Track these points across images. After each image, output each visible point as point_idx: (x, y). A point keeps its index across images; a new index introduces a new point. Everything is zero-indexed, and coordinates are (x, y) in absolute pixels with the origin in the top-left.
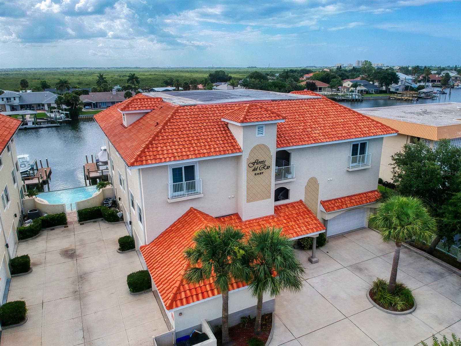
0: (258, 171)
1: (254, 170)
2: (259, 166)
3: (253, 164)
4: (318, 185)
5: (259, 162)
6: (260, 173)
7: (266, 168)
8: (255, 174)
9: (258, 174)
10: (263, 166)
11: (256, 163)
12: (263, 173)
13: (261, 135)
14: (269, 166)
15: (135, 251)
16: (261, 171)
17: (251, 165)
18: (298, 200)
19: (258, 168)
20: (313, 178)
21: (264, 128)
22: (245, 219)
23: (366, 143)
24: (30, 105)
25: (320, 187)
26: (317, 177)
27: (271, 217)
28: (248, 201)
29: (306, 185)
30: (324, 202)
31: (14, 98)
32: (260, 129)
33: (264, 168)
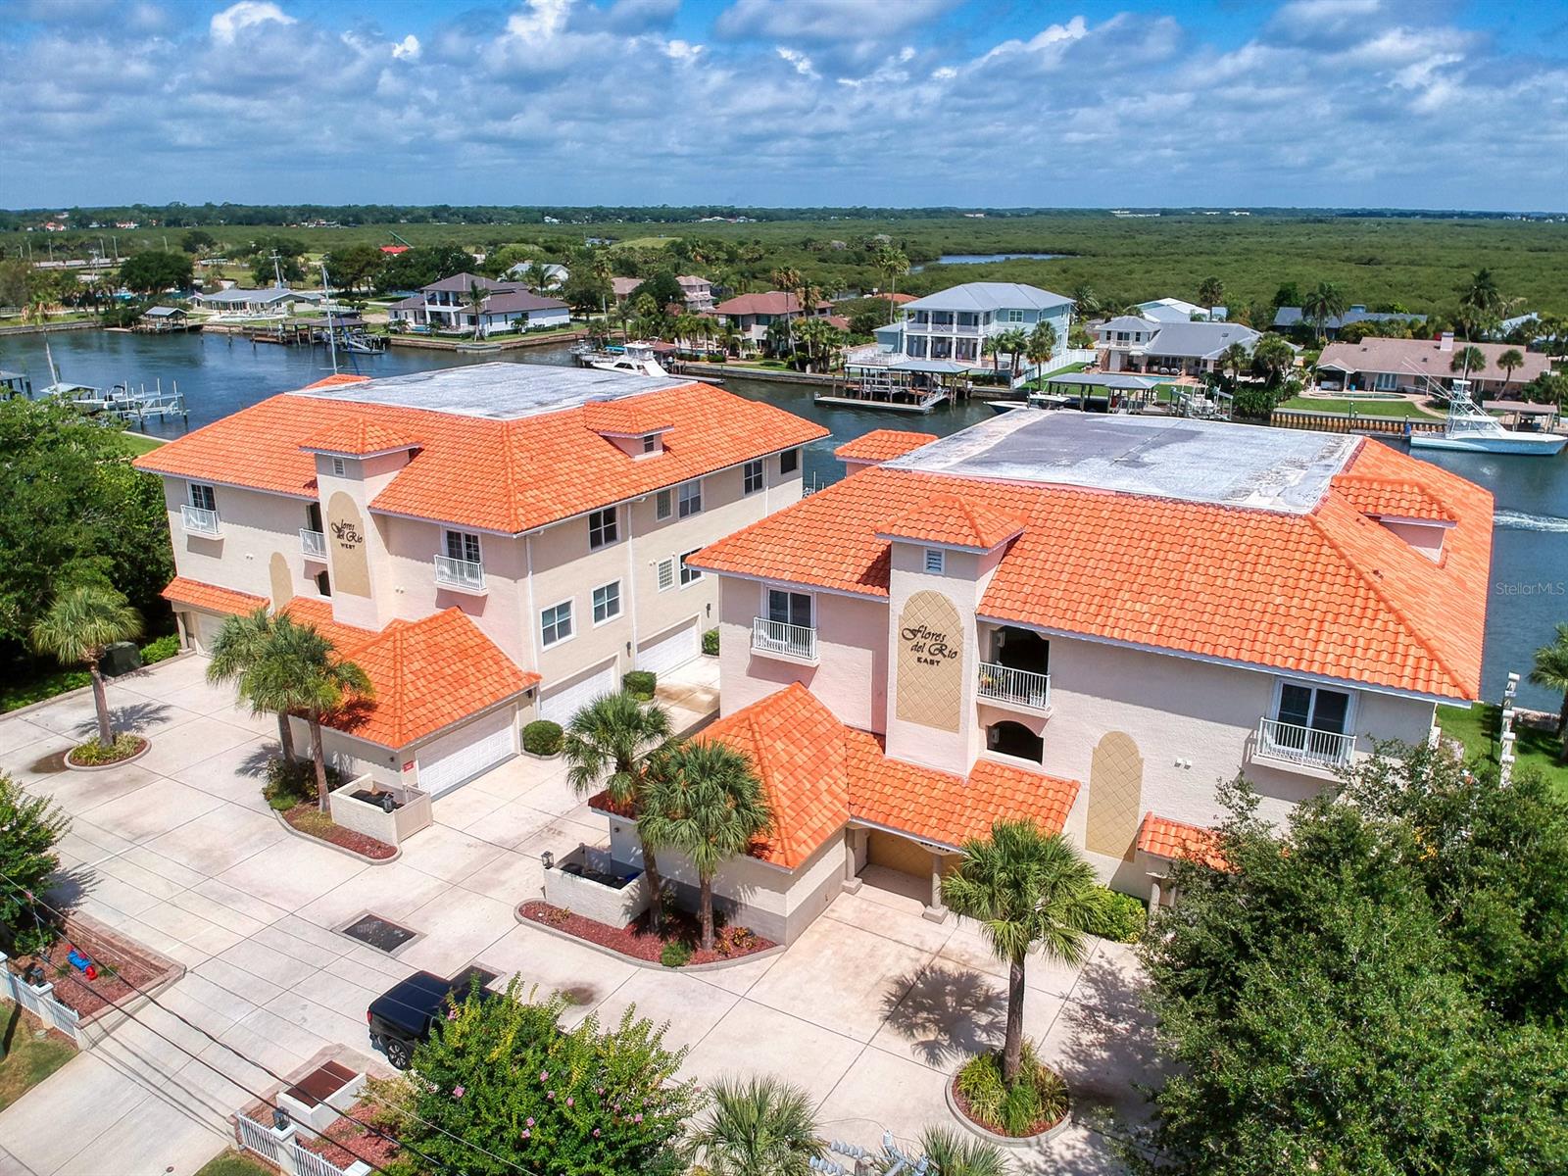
1: (917, 648)
2: (929, 642)
3: (914, 632)
5: (929, 634)
6: (932, 662)
7: (946, 652)
8: (919, 659)
9: (926, 661)
10: (939, 647)
11: (919, 635)
12: (938, 662)
13: (938, 572)
14: (958, 653)
16: (935, 658)
17: (909, 634)
19: (927, 647)
20: (1120, 735)
21: (943, 555)
22: (891, 752)
23: (1346, 697)
24: (1174, 359)
25: (1147, 773)
26: (1134, 738)
27: (951, 780)
28: (901, 716)
29: (1096, 746)
30: (1157, 821)
31: (1138, 334)
32: (934, 559)
33: (941, 651)
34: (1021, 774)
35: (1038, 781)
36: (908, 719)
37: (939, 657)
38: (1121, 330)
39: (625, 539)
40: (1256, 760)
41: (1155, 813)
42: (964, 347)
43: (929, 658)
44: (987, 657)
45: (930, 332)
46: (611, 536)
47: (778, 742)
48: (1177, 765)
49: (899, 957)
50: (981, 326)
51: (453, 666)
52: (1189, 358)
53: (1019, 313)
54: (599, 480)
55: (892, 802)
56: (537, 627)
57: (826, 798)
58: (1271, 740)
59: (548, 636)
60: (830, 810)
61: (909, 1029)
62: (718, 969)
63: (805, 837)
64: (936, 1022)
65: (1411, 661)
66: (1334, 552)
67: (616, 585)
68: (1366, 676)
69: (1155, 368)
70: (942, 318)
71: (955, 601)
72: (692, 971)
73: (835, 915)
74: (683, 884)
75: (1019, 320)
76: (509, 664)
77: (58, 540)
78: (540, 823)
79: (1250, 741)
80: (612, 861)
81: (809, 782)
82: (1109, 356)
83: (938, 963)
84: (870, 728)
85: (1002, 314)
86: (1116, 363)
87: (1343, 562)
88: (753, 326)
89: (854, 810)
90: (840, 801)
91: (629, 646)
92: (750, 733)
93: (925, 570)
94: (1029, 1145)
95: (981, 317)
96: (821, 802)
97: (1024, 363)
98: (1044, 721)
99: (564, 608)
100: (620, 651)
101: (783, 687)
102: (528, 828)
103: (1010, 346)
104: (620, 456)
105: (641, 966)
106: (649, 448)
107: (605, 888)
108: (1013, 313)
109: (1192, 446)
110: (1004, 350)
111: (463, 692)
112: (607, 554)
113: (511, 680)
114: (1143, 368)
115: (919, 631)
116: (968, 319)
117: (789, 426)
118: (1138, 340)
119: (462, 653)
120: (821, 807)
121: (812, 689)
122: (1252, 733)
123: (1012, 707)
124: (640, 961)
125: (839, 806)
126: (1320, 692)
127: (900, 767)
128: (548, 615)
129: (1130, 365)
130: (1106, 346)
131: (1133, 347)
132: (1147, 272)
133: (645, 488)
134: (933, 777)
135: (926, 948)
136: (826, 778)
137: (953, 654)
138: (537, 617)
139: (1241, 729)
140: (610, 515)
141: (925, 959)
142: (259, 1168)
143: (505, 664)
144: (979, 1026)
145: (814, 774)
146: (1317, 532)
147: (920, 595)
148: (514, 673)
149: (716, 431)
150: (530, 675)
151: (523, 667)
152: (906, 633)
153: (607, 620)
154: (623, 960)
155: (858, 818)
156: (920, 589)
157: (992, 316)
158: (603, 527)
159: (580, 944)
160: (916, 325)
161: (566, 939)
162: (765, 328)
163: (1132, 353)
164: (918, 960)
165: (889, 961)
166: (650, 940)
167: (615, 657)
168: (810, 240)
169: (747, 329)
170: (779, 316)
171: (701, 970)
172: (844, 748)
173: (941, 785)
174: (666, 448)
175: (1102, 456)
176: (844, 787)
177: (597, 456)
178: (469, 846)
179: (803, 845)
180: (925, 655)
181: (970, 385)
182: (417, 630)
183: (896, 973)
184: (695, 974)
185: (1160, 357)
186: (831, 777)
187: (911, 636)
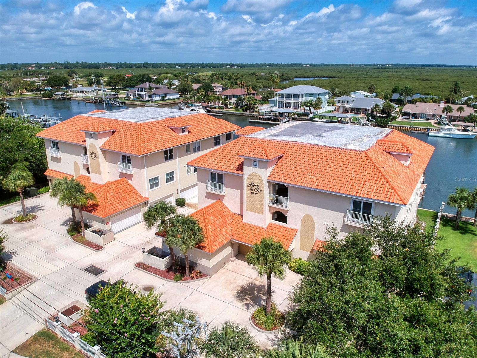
1: (251, 189)
2: (254, 188)
4: (314, 223)
5: (254, 185)
7: (259, 191)
8: (252, 193)
9: (254, 193)
11: (252, 185)
12: (257, 194)
13: (256, 167)
18: (294, 228)
20: (308, 215)
21: (258, 162)
22: (245, 221)
23: (371, 204)
24: (359, 109)
25: (316, 226)
26: (312, 216)
27: (261, 229)
28: (247, 210)
29: (302, 218)
30: (319, 241)
31: (348, 101)
32: (255, 163)
33: (258, 190)
34: (281, 227)
35: (286, 229)
36: (249, 211)
37: (257, 192)
38: (343, 100)
39: (176, 158)
40: (346, 223)
41: (319, 239)
42: (295, 105)
43: (255, 192)
44: (271, 193)
45: (285, 100)
46: (171, 157)
47: (211, 217)
48: (324, 224)
49: (243, 280)
50: (300, 99)
51: (122, 195)
52: (364, 109)
53: (312, 95)
54: (168, 140)
55: (244, 235)
56: (148, 183)
57: (224, 233)
58: (351, 217)
59: (152, 186)
60: (225, 237)
61: (242, 300)
62: (190, 282)
63: (216, 244)
64: (250, 298)
65: (389, 193)
66: (371, 161)
67: (173, 172)
68: (376, 197)
69: (353, 112)
70: (289, 96)
71: (262, 176)
72: (182, 282)
73: (226, 268)
74: (182, 258)
75: (312, 97)
76: (139, 194)
77: (12, 157)
78: (146, 241)
79: (344, 217)
80: (163, 251)
81: (220, 228)
82: (339, 108)
83: (254, 282)
84: (239, 213)
85: (307, 95)
86: (341, 110)
87: (373, 164)
88: (232, 99)
89: (232, 237)
90: (229, 234)
91: (177, 190)
92: (203, 214)
93: (253, 166)
94: (271, 333)
95: (300, 96)
96: (222, 234)
97: (313, 110)
98: (287, 211)
99: (157, 178)
100: (175, 192)
101: (215, 201)
102: (142, 242)
103: (308, 104)
104: (175, 134)
105: (168, 281)
106: (184, 131)
107: (159, 258)
108: (310, 95)
109: (339, 131)
110: (307, 106)
111: (125, 202)
112: (170, 163)
113: (140, 199)
114: (350, 112)
115: (252, 184)
116: (296, 96)
117: (229, 126)
118: (348, 103)
119: (125, 191)
120: (222, 236)
121: (223, 202)
122: (345, 215)
123: (278, 207)
124: (168, 280)
125: (228, 236)
126: (364, 202)
127: (247, 225)
128: (151, 180)
129: (346, 111)
130: (338, 105)
131: (347, 105)
132: (356, 83)
133: (181, 143)
134: (256, 228)
135: (251, 277)
136: (225, 227)
137: (261, 191)
138: (147, 181)
139: (342, 214)
140: (171, 151)
141: (250, 281)
142: (51, 334)
143: (138, 194)
144: (263, 300)
145: (221, 226)
146: (366, 156)
147: (252, 174)
148: (141, 197)
149: (206, 127)
150: (145, 198)
151: (143, 195)
152: (248, 185)
153: (170, 182)
154: (163, 279)
155: (233, 239)
156: (252, 172)
157: (304, 95)
158: (169, 155)
159: (151, 274)
160: (281, 98)
161: (147, 273)
162: (236, 99)
163: (346, 107)
164: (248, 281)
165: (240, 281)
166: (171, 274)
167: (173, 194)
168: (255, 73)
169: (230, 99)
170: (240, 95)
171: (185, 282)
172: (232, 219)
173: (258, 230)
174: (189, 132)
175: (310, 134)
176: (230, 230)
177: (167, 134)
178: (124, 247)
179: (215, 246)
180: (253, 191)
181: (296, 116)
182: (112, 184)
183: (241, 284)
184: (183, 284)
185: (355, 108)
186: (227, 227)
187: (249, 186)
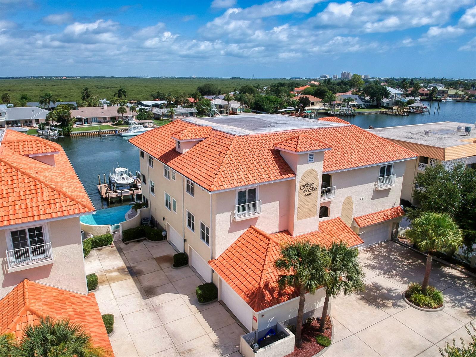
0: (307, 193)
1: (304, 192)
2: (308, 188)
3: (304, 186)
4: (353, 203)
5: (309, 185)
6: (309, 194)
7: (314, 189)
8: (305, 195)
9: (307, 195)
10: (311, 188)
11: (306, 186)
12: (311, 194)
13: (312, 161)
14: (316, 188)
15: (188, 267)
16: (310, 193)
17: (302, 188)
18: (336, 217)
19: (308, 190)
20: (349, 197)
21: (314, 155)
22: (295, 235)
23: (391, 165)
25: (354, 205)
28: (298, 219)
29: (343, 203)
30: (357, 218)
32: (311, 157)
33: (312, 189)
35: (328, 223)
36: (301, 219)
40: (376, 190)
48: (361, 200)
69: (10, 126)
84: (279, 231)
93: (308, 162)
98: (331, 202)
114: (6, 126)
121: (257, 226)
122: (375, 183)
124: (319, 353)
126: (387, 166)
134: (311, 235)
139: (372, 183)
147: (306, 172)
156: (306, 169)
187: (303, 188)
